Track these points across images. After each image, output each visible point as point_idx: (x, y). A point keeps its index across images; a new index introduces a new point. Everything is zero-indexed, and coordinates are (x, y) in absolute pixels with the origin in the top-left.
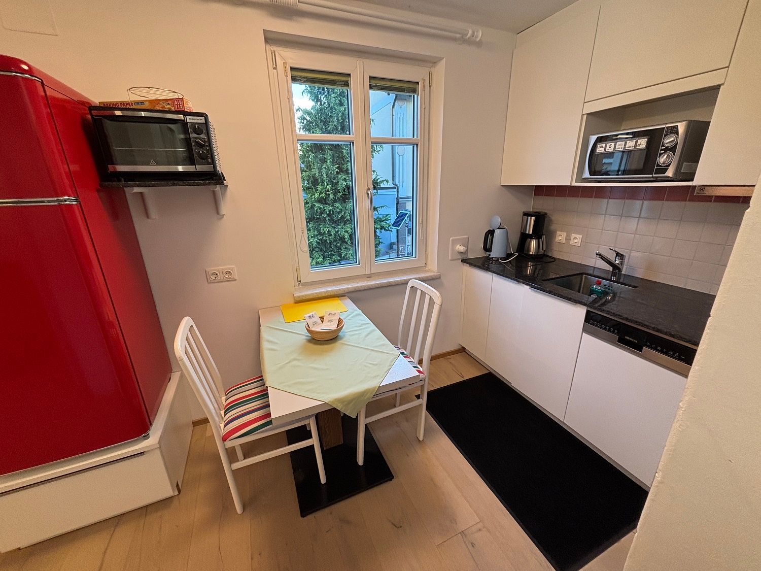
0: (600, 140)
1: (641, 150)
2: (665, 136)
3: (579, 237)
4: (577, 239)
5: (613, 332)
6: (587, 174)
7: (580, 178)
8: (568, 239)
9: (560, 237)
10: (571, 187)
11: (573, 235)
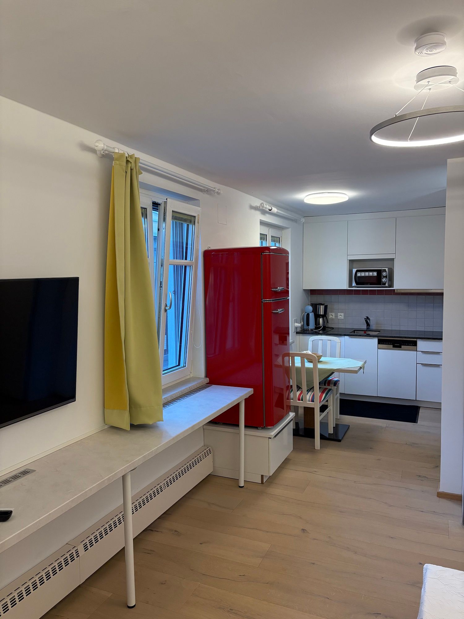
0: (358, 271)
1: (374, 276)
2: (383, 272)
3: (342, 314)
4: (341, 316)
5: (390, 344)
6: (354, 284)
7: (350, 285)
8: (336, 316)
9: (331, 316)
10: (347, 290)
11: (339, 314)
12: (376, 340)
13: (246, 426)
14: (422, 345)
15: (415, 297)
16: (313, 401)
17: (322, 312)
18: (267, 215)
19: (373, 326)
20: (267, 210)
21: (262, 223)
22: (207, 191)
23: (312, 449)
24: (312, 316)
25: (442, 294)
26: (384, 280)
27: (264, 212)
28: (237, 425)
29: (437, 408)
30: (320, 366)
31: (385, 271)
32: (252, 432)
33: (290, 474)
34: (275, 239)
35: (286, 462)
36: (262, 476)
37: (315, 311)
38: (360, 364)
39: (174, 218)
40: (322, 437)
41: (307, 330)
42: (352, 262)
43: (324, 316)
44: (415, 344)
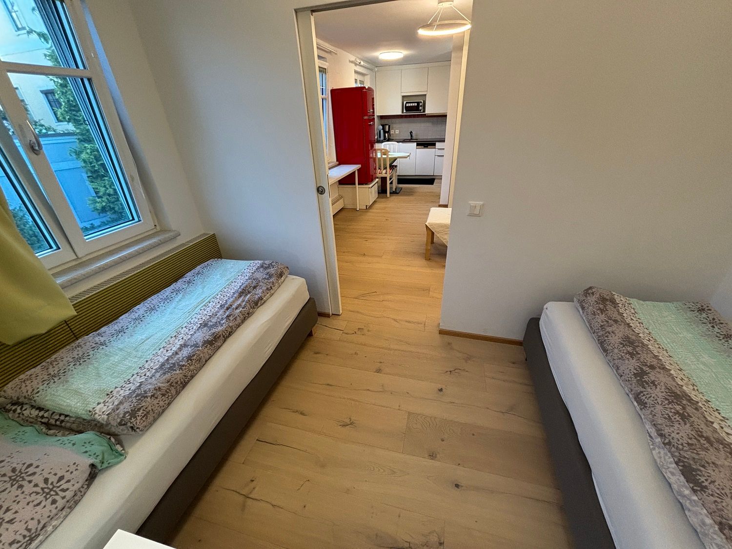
0: (407, 103)
1: (416, 106)
3: (398, 131)
4: (397, 132)
5: (422, 145)
6: (405, 111)
7: (403, 112)
8: (395, 132)
9: (392, 132)
10: (400, 115)
11: (396, 130)
12: (415, 144)
13: (359, 184)
14: (438, 145)
15: (436, 118)
16: (386, 174)
17: (387, 130)
18: (358, 66)
19: (414, 137)
20: (358, 63)
21: (356, 72)
22: (330, 52)
23: (386, 197)
24: (382, 131)
25: (446, 116)
26: (420, 108)
27: (356, 64)
28: (354, 184)
29: (440, 178)
30: (390, 156)
31: (421, 102)
32: (360, 186)
33: (377, 206)
34: (362, 82)
35: (375, 202)
36: (366, 206)
37: (384, 129)
38: (408, 154)
39: (320, 71)
40: (390, 193)
41: (380, 140)
42: (403, 97)
43: (388, 132)
44: (434, 145)
